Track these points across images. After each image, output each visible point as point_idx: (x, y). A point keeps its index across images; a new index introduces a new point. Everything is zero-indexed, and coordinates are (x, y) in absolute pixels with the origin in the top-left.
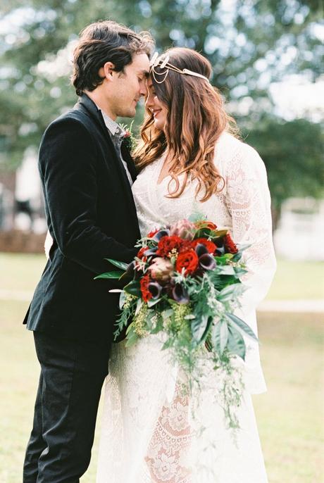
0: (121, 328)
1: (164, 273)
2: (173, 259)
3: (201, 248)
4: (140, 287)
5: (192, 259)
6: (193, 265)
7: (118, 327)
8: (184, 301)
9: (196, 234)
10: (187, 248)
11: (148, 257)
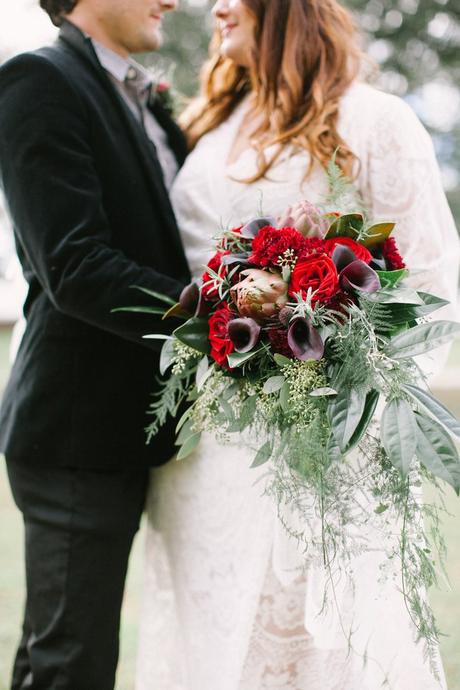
0: (162, 418)
1: (267, 298)
2: (286, 271)
3: (344, 253)
4: (208, 331)
5: (325, 272)
6: (330, 286)
7: (154, 417)
8: (312, 356)
9: (333, 228)
10: (314, 251)
11: (231, 266)
